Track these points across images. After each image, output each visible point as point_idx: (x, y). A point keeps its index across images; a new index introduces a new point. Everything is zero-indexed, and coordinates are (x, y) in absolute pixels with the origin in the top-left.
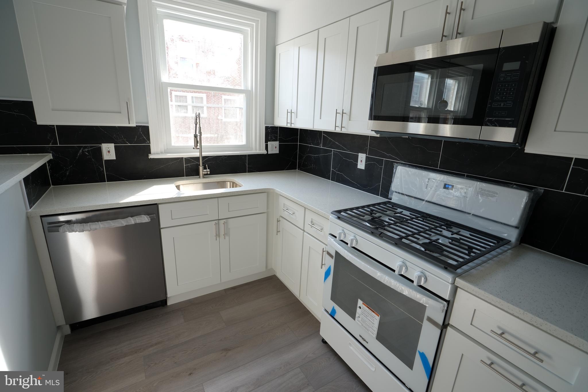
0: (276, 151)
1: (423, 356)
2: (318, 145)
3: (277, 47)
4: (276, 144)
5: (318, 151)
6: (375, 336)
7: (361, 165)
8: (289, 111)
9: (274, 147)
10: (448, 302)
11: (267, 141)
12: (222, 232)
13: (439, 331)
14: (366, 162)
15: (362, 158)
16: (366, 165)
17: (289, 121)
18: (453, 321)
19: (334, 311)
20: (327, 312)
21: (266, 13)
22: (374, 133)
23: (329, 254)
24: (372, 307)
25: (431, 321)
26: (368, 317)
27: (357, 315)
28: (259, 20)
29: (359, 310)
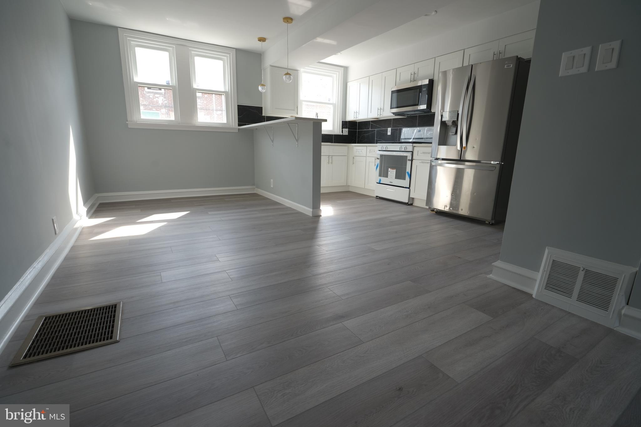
0: (347, 134)
1: (408, 173)
2: (369, 129)
3: (348, 84)
4: (347, 130)
5: (368, 132)
6: (394, 178)
7: (389, 133)
8: (355, 112)
9: (346, 132)
10: (412, 152)
11: (342, 129)
12: (330, 161)
13: (411, 162)
14: (391, 131)
15: (389, 130)
16: (391, 133)
17: (355, 117)
18: (414, 158)
19: (380, 180)
20: (377, 183)
21: (343, 68)
22: (392, 114)
23: (378, 159)
24: (393, 168)
25: (409, 160)
26: (392, 173)
27: (389, 175)
28: (339, 72)
29: (389, 172)
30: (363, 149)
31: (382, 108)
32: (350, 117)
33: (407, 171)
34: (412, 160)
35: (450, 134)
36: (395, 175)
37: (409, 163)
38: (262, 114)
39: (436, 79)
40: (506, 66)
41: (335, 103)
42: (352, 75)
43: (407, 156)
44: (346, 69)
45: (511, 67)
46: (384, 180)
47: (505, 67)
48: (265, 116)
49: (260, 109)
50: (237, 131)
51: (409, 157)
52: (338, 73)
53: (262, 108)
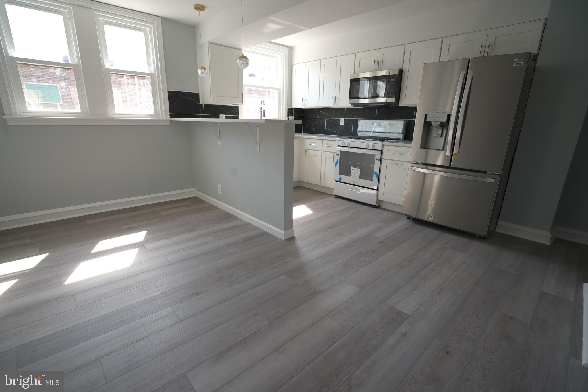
1: (376, 173)
2: (316, 117)
3: (293, 65)
4: (293, 117)
5: (317, 120)
6: (359, 178)
7: (342, 123)
8: (304, 99)
9: (292, 120)
10: (381, 150)
13: (380, 161)
14: (344, 122)
15: (343, 120)
16: (344, 123)
17: (303, 104)
18: (383, 156)
19: (340, 178)
20: (336, 181)
21: (288, 48)
22: (350, 105)
23: (337, 155)
24: (356, 166)
25: (377, 159)
26: (355, 172)
27: (351, 174)
28: (284, 52)
29: (352, 171)
30: (318, 143)
31: (337, 96)
32: (297, 104)
33: (375, 171)
34: (381, 160)
35: (434, 135)
36: (359, 175)
37: (377, 163)
38: (199, 102)
39: (405, 68)
40: (515, 63)
41: (279, 87)
42: (298, 58)
43: (374, 156)
44: (291, 49)
45: (522, 65)
46: (344, 178)
47: (514, 65)
48: (203, 104)
49: (196, 96)
50: (169, 124)
51: (378, 156)
52: (282, 54)
53: (199, 94)
